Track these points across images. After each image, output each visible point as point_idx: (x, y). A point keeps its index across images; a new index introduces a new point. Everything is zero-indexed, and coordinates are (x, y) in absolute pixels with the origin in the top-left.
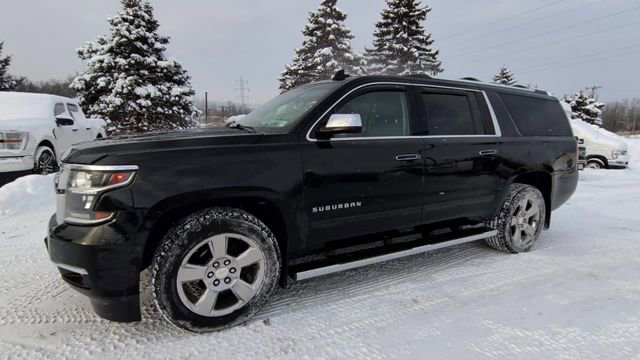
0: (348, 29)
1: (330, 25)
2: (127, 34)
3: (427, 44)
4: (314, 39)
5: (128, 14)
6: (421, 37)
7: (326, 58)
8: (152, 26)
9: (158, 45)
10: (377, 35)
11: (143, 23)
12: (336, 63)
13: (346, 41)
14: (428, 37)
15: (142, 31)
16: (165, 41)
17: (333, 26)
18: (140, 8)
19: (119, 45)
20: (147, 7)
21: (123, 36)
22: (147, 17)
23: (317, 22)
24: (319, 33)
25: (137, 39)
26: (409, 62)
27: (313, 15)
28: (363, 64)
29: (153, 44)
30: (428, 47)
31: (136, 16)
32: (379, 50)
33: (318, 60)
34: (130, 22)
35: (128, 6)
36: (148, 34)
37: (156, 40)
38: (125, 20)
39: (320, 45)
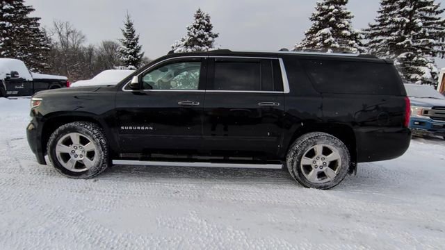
0: (348, 11)
1: (331, 10)
2: (193, 34)
3: (437, 13)
4: (317, 22)
5: (197, 22)
6: (429, 8)
7: (325, 36)
8: (208, 28)
9: (210, 39)
10: (381, 12)
11: (204, 27)
12: (333, 39)
13: (346, 21)
14: (437, 7)
15: (202, 32)
16: (216, 36)
17: (334, 11)
18: (203, 18)
19: (190, 41)
20: (207, 17)
21: (191, 36)
22: (206, 22)
23: (322, 9)
24: (321, 18)
25: (199, 37)
26: (412, 32)
27: (319, 5)
28: (361, 38)
29: (207, 38)
30: (437, 16)
31: (200, 23)
32: (381, 25)
33: (318, 38)
34: (197, 27)
35: (197, 18)
36: (205, 33)
37: (210, 36)
38: (195, 26)
39: (322, 27)
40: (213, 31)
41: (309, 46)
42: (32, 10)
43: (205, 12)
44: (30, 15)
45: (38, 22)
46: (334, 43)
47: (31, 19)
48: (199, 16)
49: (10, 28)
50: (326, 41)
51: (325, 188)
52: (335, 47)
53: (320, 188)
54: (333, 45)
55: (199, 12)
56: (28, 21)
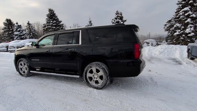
4: (181, 5)
5: (116, 16)
7: (186, 12)
8: (121, 18)
9: (122, 23)
11: (119, 18)
16: (125, 21)
18: (119, 14)
20: (121, 13)
22: (120, 16)
24: (183, 2)
29: (120, 23)
31: (118, 16)
33: (181, 14)
34: (116, 19)
35: (117, 14)
36: (119, 20)
37: (122, 21)
38: (115, 18)
39: (183, 7)
40: (124, 19)
41: (176, 18)
42: (61, 22)
43: (120, 11)
44: (61, 23)
45: (63, 25)
46: (192, 14)
47: (61, 25)
48: (117, 13)
49: (55, 28)
50: (186, 14)
51: (97, 88)
52: (193, 17)
53: (95, 88)
54: (192, 16)
55: (117, 12)
56: (60, 26)
